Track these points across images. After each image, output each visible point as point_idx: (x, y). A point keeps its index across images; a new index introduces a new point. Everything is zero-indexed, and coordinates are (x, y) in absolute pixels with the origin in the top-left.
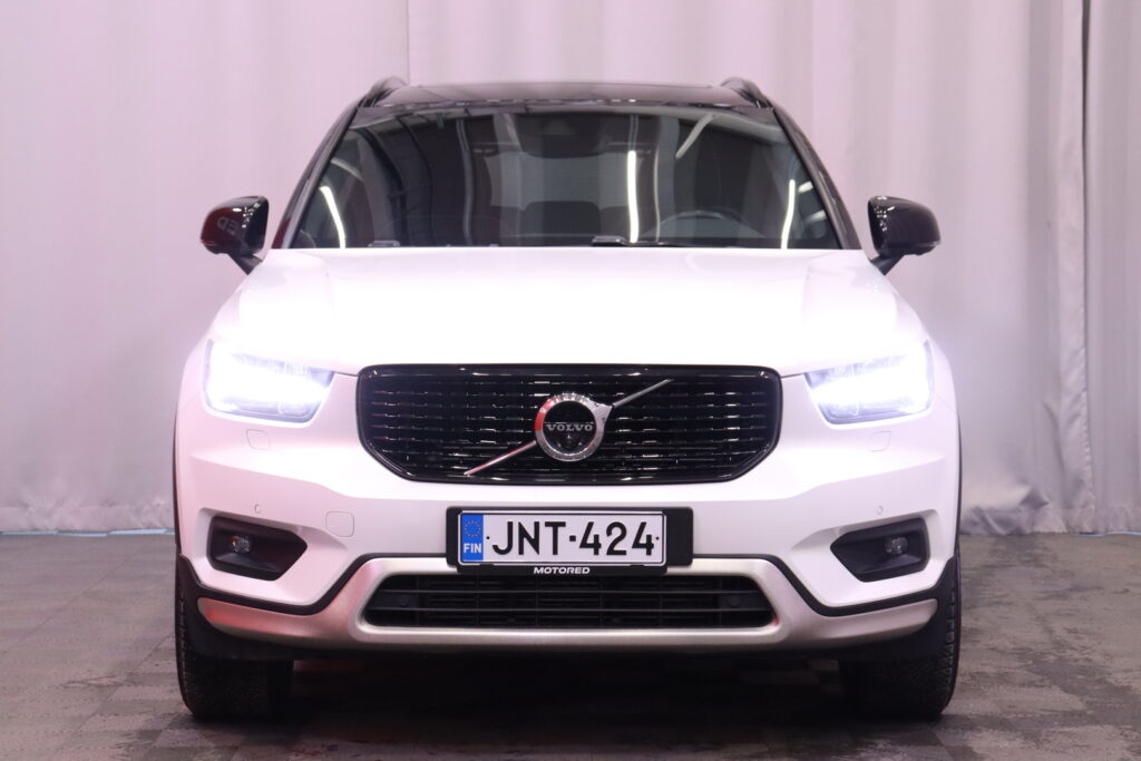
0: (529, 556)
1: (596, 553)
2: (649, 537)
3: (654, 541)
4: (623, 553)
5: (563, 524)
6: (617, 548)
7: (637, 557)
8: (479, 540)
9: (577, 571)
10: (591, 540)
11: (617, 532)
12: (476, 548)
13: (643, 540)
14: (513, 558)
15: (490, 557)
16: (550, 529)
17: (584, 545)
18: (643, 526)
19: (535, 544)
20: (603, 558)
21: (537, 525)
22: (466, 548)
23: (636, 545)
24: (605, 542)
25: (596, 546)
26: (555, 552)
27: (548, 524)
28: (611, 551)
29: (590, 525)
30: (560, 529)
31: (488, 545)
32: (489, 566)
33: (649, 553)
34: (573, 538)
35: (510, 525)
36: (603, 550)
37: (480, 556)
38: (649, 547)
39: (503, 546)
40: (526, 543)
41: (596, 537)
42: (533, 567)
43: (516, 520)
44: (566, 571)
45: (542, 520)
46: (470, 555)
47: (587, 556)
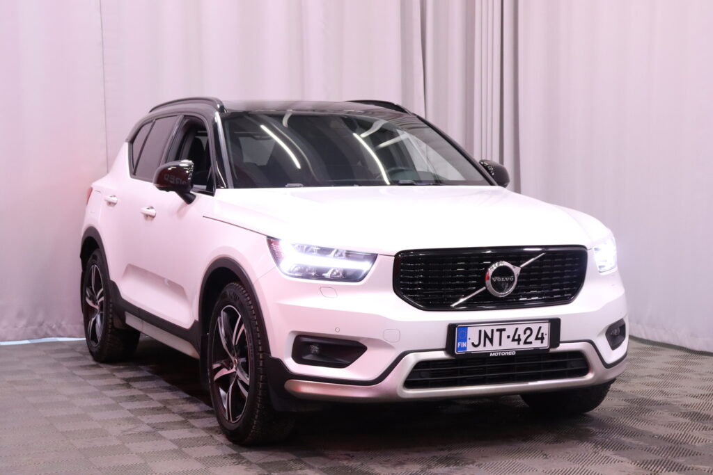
0: (489, 347)
1: (519, 344)
2: (542, 334)
3: (544, 336)
4: (531, 343)
5: (504, 330)
6: (528, 341)
7: (537, 344)
8: (465, 340)
9: (510, 354)
10: (516, 337)
11: (528, 332)
12: (464, 345)
13: (540, 336)
14: (481, 349)
15: (470, 349)
16: (498, 333)
17: (514, 340)
18: (540, 328)
19: (491, 341)
20: (522, 346)
21: (492, 330)
22: (459, 345)
23: (537, 338)
24: (523, 338)
25: (519, 340)
26: (500, 344)
27: (498, 330)
28: (526, 343)
29: (517, 329)
30: (503, 332)
31: (469, 342)
32: (470, 354)
33: (542, 342)
34: (508, 337)
35: (480, 331)
36: (522, 342)
37: (465, 348)
38: (542, 339)
39: (476, 343)
40: (487, 341)
41: (519, 335)
42: (489, 353)
43: (483, 329)
44: (505, 354)
45: (495, 328)
46: (461, 348)
47: (515, 345)
